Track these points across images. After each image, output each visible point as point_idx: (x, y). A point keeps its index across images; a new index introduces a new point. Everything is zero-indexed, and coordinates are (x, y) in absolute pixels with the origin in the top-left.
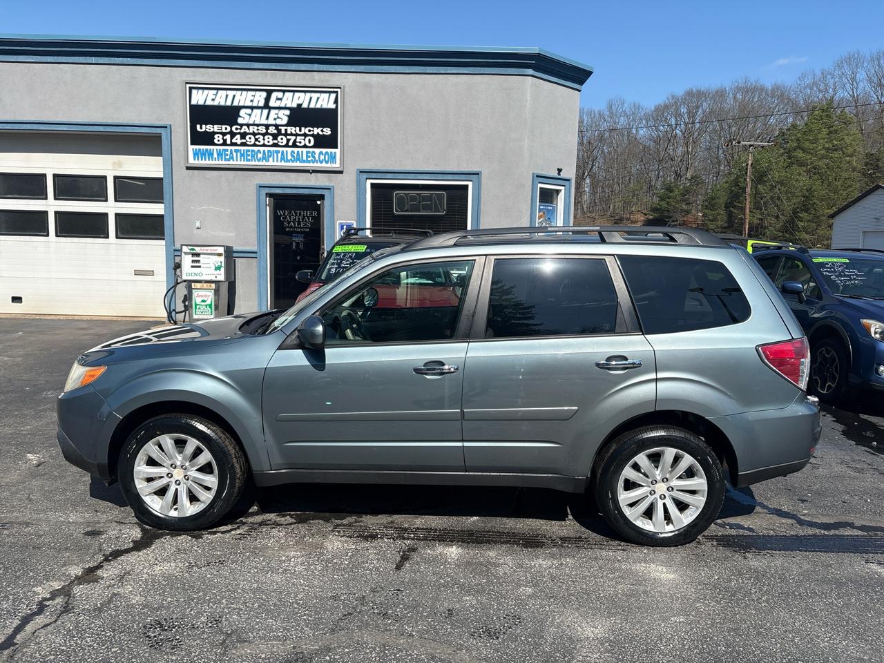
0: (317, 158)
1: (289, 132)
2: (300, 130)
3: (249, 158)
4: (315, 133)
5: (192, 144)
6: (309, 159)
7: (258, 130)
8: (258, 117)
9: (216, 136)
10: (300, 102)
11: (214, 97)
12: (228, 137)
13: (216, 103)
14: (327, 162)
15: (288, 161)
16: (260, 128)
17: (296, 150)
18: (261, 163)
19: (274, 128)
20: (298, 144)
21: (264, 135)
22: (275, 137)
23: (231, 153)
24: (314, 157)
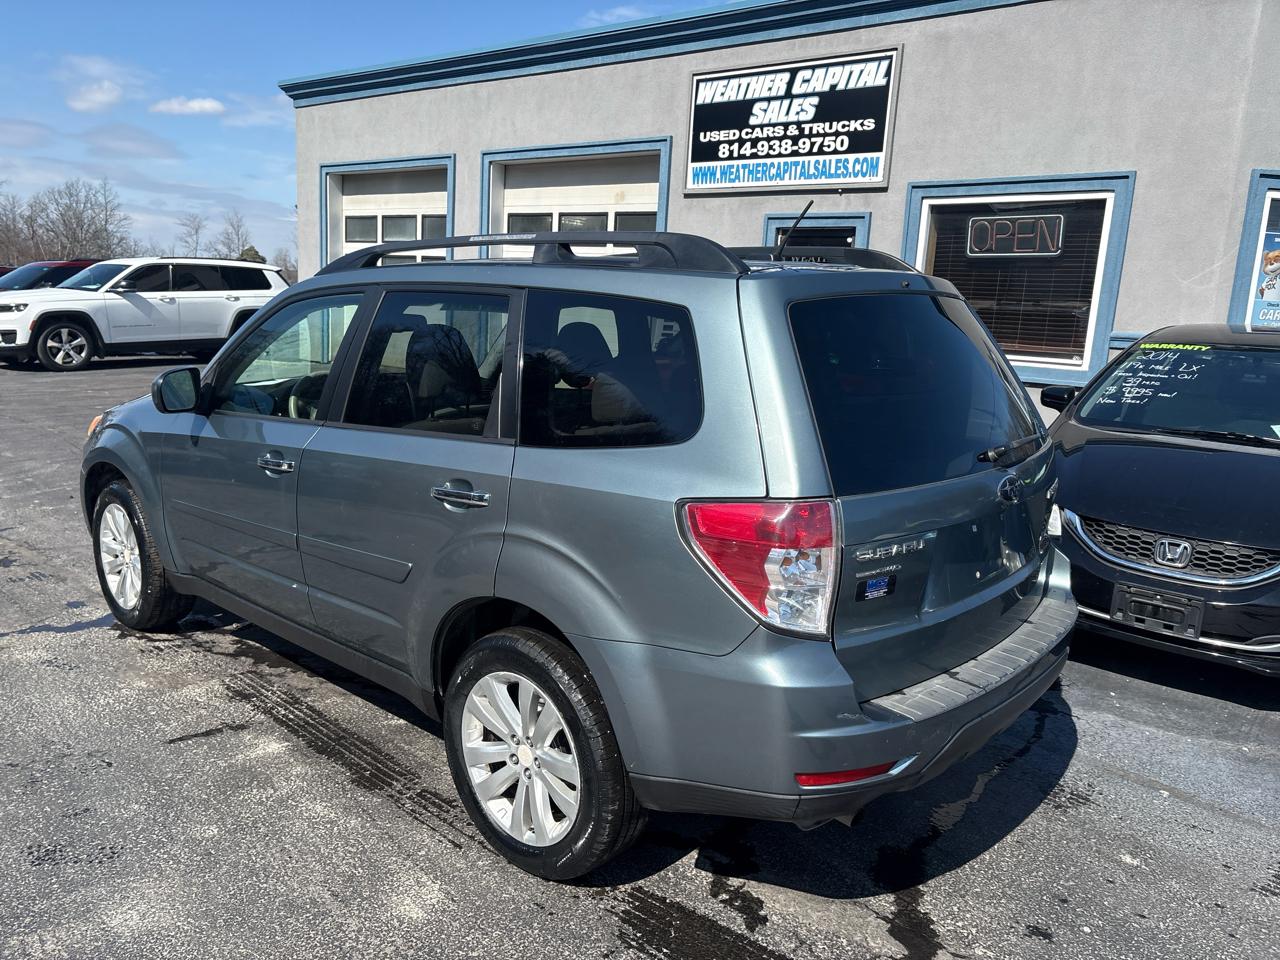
0: (851, 170)
1: (814, 132)
2: (831, 128)
3: (759, 175)
4: (852, 129)
5: (693, 161)
6: (839, 172)
7: (774, 132)
8: (776, 112)
9: (721, 147)
10: (834, 82)
11: (723, 90)
12: (735, 146)
13: (725, 99)
14: (864, 175)
15: (809, 177)
16: (776, 129)
17: (821, 158)
18: (773, 183)
19: (795, 127)
20: (825, 149)
21: (780, 139)
22: (795, 140)
23: (738, 170)
24: (846, 168)
